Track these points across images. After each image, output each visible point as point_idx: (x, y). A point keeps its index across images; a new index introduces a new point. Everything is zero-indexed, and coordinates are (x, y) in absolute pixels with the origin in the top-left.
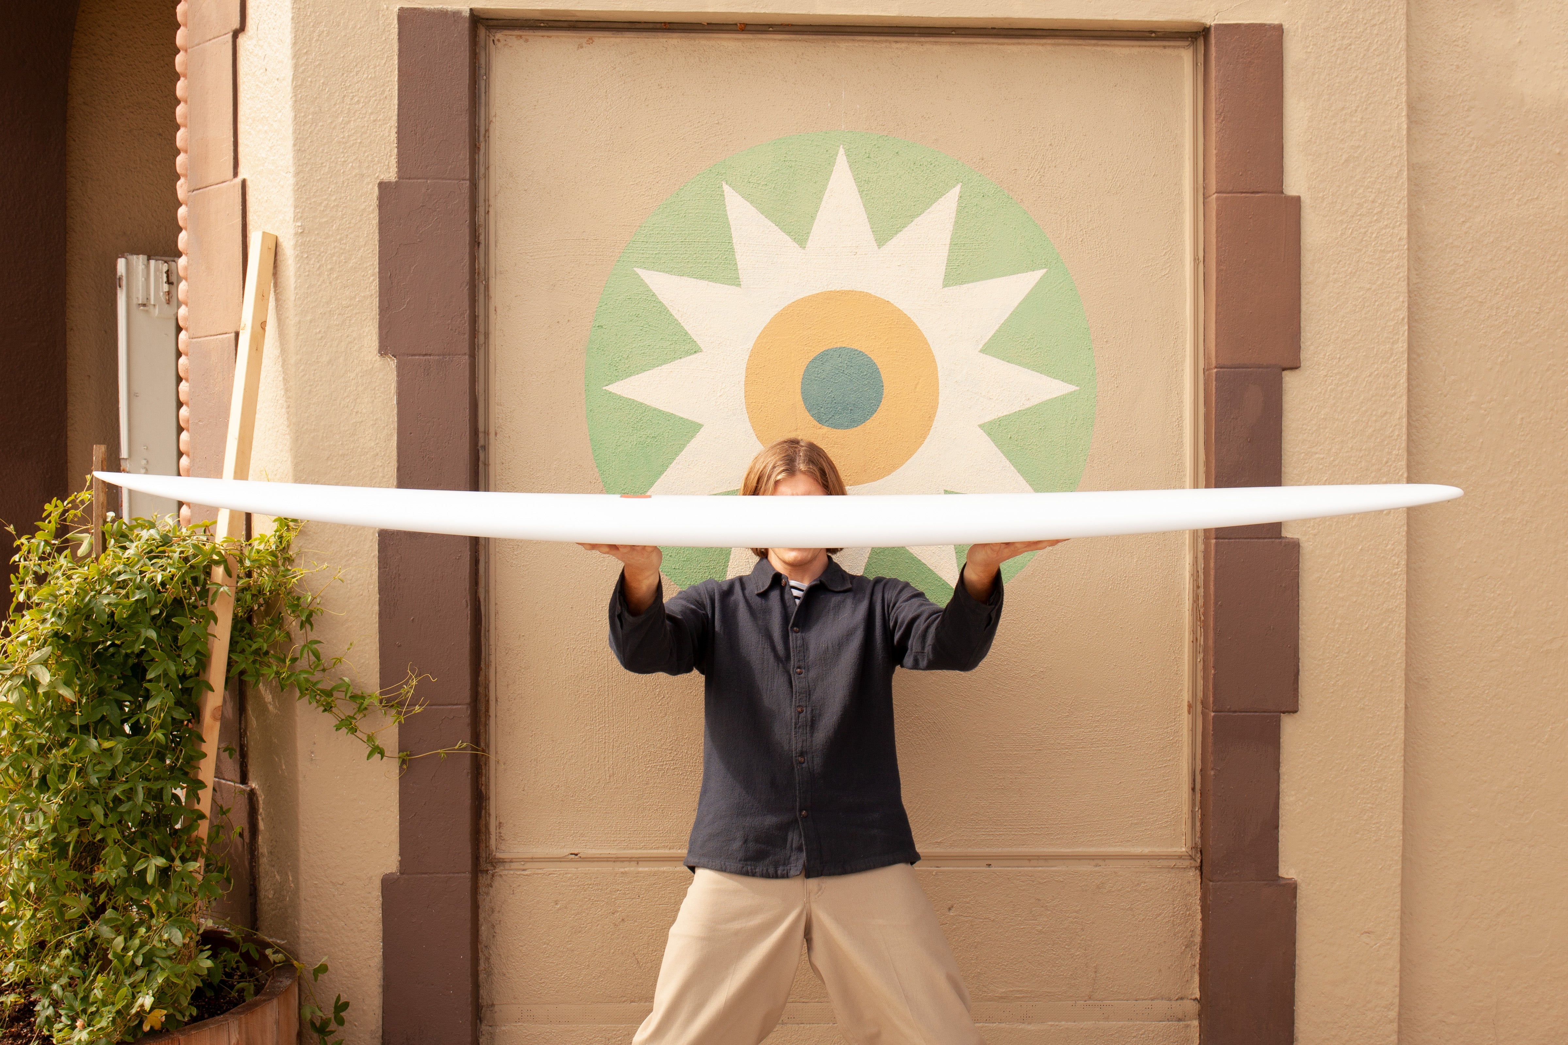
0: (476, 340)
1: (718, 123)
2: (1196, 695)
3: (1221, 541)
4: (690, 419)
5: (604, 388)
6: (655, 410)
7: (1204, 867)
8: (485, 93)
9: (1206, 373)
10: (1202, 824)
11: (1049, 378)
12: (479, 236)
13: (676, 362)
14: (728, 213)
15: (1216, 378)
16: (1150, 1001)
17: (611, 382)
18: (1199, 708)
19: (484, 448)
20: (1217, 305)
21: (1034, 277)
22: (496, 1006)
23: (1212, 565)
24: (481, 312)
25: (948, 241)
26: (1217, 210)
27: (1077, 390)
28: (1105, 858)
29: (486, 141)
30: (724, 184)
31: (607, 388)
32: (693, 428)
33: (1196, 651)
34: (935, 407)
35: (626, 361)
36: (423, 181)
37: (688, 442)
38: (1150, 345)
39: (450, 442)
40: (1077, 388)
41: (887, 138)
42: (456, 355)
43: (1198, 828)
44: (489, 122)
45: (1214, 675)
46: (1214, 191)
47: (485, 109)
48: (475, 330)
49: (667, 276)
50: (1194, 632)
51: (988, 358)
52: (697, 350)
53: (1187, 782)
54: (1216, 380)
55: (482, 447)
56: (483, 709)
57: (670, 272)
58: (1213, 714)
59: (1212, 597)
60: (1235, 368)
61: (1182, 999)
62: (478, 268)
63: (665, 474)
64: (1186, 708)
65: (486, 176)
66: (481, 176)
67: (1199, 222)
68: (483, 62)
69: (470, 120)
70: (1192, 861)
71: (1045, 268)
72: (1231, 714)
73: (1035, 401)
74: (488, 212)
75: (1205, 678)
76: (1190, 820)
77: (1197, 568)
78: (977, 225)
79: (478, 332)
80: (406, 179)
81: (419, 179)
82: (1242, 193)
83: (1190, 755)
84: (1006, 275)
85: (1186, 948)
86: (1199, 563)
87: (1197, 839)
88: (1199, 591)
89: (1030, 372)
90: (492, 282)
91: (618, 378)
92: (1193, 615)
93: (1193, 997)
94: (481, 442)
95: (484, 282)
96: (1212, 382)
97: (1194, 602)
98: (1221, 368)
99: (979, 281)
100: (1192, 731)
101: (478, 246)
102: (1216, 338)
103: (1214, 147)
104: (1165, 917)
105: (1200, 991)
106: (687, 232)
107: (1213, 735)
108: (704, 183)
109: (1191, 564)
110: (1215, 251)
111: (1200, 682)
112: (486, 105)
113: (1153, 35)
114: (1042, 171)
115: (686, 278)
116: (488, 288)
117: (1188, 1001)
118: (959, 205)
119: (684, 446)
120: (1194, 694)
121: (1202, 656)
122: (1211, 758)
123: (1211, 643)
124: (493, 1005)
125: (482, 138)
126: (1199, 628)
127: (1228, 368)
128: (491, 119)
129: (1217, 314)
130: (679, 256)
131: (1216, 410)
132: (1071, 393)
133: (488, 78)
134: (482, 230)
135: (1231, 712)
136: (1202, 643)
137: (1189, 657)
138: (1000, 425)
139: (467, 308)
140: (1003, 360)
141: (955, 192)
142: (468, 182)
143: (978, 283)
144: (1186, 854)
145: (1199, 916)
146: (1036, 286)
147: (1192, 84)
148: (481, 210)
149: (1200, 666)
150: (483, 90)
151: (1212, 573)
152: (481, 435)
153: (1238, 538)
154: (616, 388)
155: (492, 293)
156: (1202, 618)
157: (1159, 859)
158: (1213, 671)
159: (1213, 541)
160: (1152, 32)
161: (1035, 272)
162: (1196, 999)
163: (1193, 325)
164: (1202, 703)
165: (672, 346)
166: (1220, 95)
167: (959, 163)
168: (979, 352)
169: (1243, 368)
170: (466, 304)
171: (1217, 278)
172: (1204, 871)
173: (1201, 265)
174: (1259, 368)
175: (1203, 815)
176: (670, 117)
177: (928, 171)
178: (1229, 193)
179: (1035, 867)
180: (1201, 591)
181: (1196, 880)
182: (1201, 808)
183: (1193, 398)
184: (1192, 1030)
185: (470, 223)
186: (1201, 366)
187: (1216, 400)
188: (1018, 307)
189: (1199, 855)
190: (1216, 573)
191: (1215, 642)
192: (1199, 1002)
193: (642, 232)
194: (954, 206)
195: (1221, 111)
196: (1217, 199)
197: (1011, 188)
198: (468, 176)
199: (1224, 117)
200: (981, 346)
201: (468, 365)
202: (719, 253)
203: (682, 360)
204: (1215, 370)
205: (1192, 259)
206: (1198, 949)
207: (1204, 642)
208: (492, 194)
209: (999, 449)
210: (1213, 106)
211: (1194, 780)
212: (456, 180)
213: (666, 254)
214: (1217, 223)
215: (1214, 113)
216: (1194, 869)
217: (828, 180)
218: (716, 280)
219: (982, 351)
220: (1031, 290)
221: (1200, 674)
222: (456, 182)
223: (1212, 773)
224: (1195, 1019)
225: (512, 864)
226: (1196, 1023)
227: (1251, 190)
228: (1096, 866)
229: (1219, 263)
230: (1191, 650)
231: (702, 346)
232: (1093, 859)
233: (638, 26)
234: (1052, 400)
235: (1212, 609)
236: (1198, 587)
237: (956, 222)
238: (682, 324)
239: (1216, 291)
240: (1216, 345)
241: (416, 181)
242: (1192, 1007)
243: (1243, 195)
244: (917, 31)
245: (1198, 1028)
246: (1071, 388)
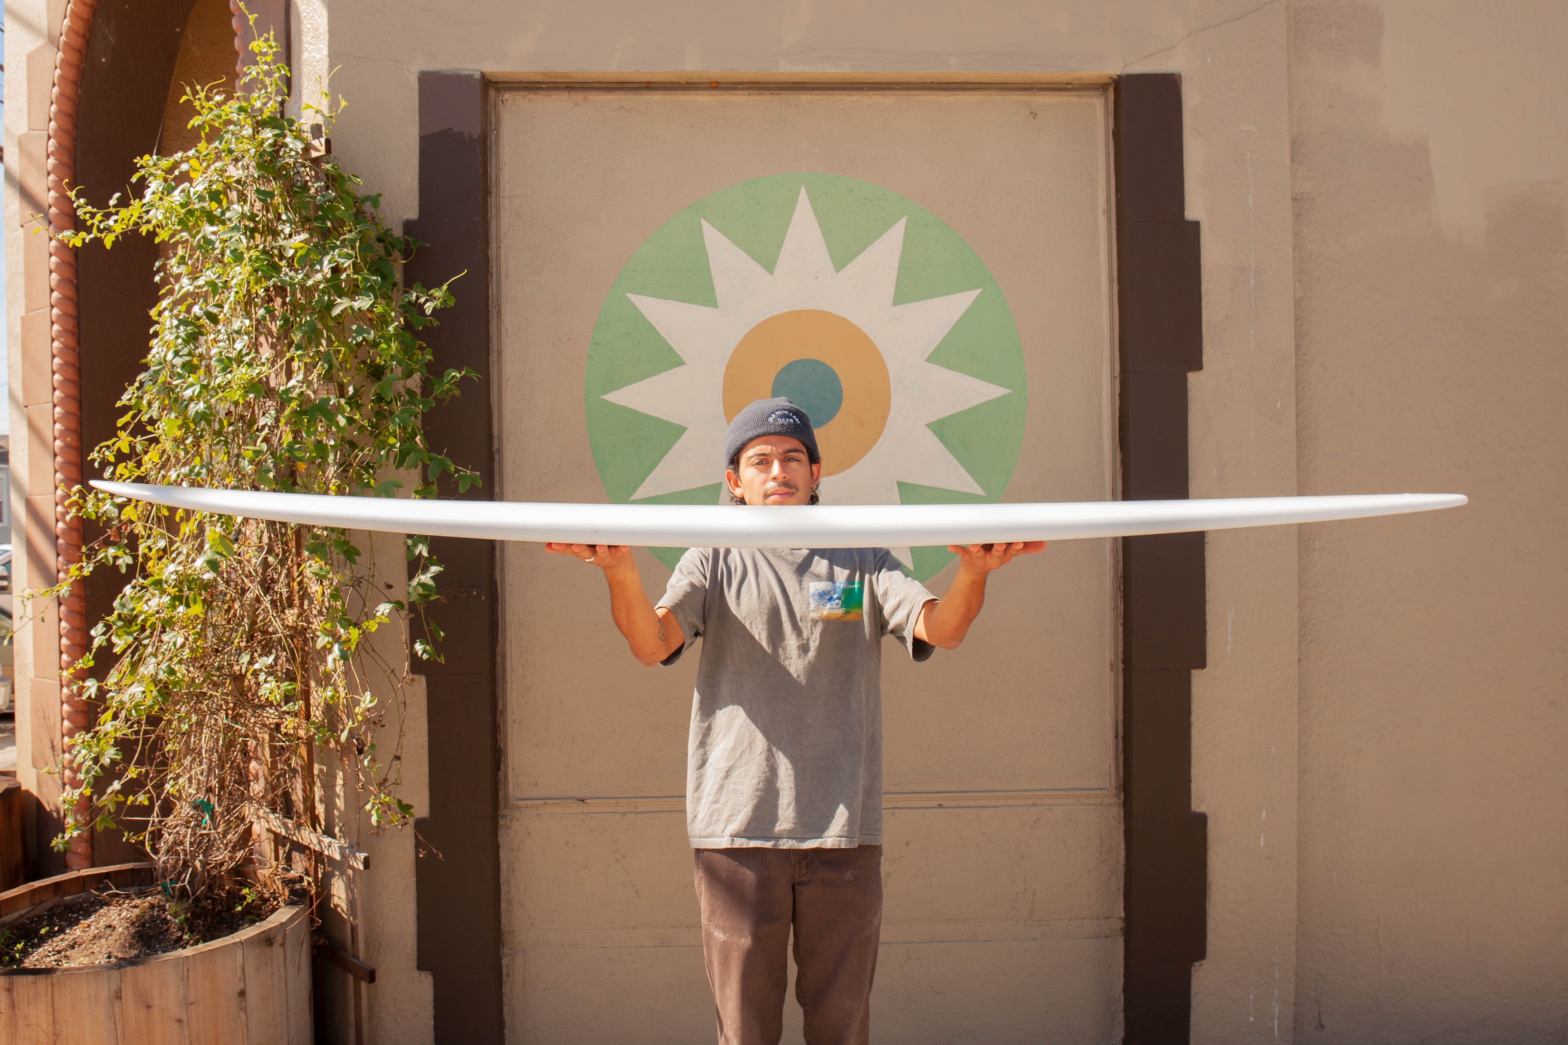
0: (490, 357)
4: (676, 423)
5: (601, 397)
6: (645, 415)
7: (1126, 804)
8: (496, 145)
10: (1124, 766)
11: (986, 383)
12: (491, 268)
13: (663, 374)
14: (706, 244)
16: (1081, 921)
17: (607, 392)
18: (1121, 666)
19: (499, 450)
21: (971, 296)
22: (516, 932)
24: (494, 333)
25: (897, 266)
27: (1010, 393)
29: (496, 186)
30: (702, 219)
31: (603, 397)
32: (678, 431)
33: (1117, 617)
34: (887, 409)
35: (620, 374)
37: (674, 443)
40: (1010, 391)
41: (842, 177)
43: (1121, 770)
44: (499, 170)
47: (496, 159)
48: (489, 349)
49: (654, 299)
50: (1114, 600)
51: (933, 366)
52: (681, 364)
53: (1111, 731)
55: (496, 449)
56: (501, 677)
57: (657, 297)
61: (1108, 918)
62: (491, 296)
63: (655, 470)
64: (1109, 667)
65: (497, 216)
66: (493, 216)
67: (1113, 246)
68: (493, 118)
69: (483, 168)
70: (1116, 799)
71: (981, 287)
73: (974, 403)
74: (499, 247)
75: (1125, 640)
76: (1114, 763)
78: (922, 251)
79: (492, 350)
80: (427, 217)
83: (1113, 707)
84: (947, 294)
85: (1112, 874)
86: (1118, 541)
87: (1120, 780)
88: (1119, 565)
89: (969, 378)
90: (503, 307)
91: (613, 389)
93: (1119, 916)
94: (496, 446)
95: (497, 308)
97: (1114, 574)
99: (924, 300)
100: (1114, 686)
101: (491, 276)
104: (1093, 848)
105: (1124, 911)
106: (671, 262)
108: (685, 219)
111: (1121, 644)
112: (495, 155)
113: (1070, 86)
115: (670, 301)
116: (500, 313)
117: (1114, 920)
118: (905, 235)
119: (671, 446)
120: (1116, 655)
121: (1122, 620)
124: (513, 931)
125: (493, 184)
126: (1119, 596)
128: (500, 167)
130: (664, 282)
132: (1005, 396)
133: (498, 133)
134: (494, 263)
136: (1122, 609)
137: (1110, 622)
138: (945, 425)
140: (946, 367)
141: (903, 222)
143: (923, 302)
144: (1111, 793)
145: (1123, 846)
146: (973, 303)
148: (493, 246)
149: (1121, 630)
150: (494, 143)
152: (496, 440)
154: (611, 397)
155: (503, 317)
160: (1068, 84)
161: (973, 291)
162: (1121, 918)
163: (1108, 335)
164: (1123, 662)
165: (660, 360)
167: (905, 199)
168: (925, 361)
172: (1127, 807)
173: (1115, 284)
175: (1125, 759)
177: (878, 206)
180: (1121, 565)
181: (1119, 815)
182: (1123, 752)
183: (1110, 398)
184: (1118, 945)
185: (484, 257)
186: (1117, 370)
188: (958, 322)
189: (1122, 793)
192: (1123, 921)
193: (633, 263)
194: (901, 236)
197: (950, 219)
200: (926, 356)
202: (699, 279)
203: (668, 372)
205: (1107, 278)
206: (1123, 875)
207: (1124, 609)
208: (502, 232)
209: (945, 446)
211: (1117, 729)
213: (653, 281)
216: (1117, 806)
217: (791, 214)
218: (696, 303)
219: (928, 361)
220: (970, 307)
221: (1120, 637)
224: (1121, 935)
226: (1121, 939)
228: (1033, 804)
230: (1113, 616)
231: (685, 360)
233: (626, 85)
234: (989, 402)
236: (1118, 562)
237: (903, 250)
238: (668, 341)
242: (1118, 926)
244: (867, 86)
245: (1123, 943)
246: (1006, 391)
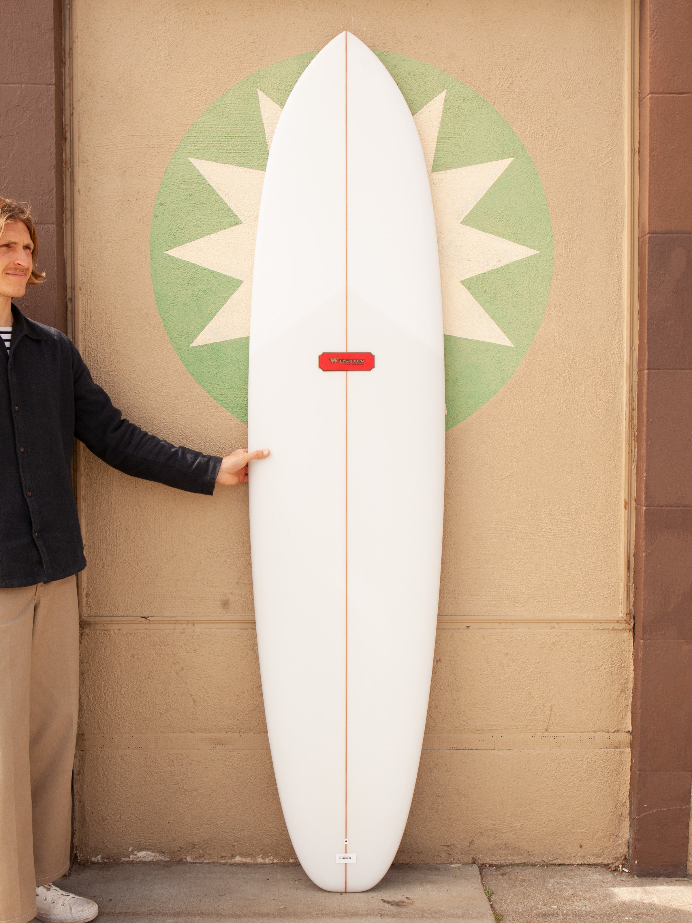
0: (64, 215)
1: (254, 42)
2: (631, 495)
3: (652, 371)
4: (233, 276)
5: (165, 253)
6: (205, 269)
7: (636, 629)
8: (69, 19)
9: (641, 240)
10: (635, 595)
11: (516, 244)
12: (65, 133)
13: (222, 231)
14: (262, 114)
15: (649, 241)
16: (593, 733)
17: (170, 248)
18: (634, 504)
19: (71, 300)
20: (650, 184)
21: (504, 164)
22: (86, 735)
23: (645, 390)
24: (67, 192)
25: (436, 136)
26: (650, 107)
27: (538, 254)
28: (559, 622)
29: (70, 57)
30: (258, 90)
31: (167, 252)
32: (234, 284)
33: (631, 460)
35: (183, 231)
36: (18, 85)
37: (231, 294)
38: (595, 218)
39: (42, 293)
40: (538, 252)
41: (388, 53)
42: (46, 224)
43: (632, 599)
44: (72, 42)
45: (646, 477)
46: (648, 92)
47: (69, 32)
48: (63, 207)
49: (214, 163)
50: (630, 445)
51: (468, 228)
52: (238, 223)
53: (623, 563)
54: (649, 243)
55: (69, 299)
57: (216, 161)
58: (644, 508)
59: (645, 416)
60: (664, 234)
61: (618, 731)
62: (66, 159)
63: (213, 320)
64: (623, 504)
65: (71, 86)
66: (67, 85)
67: (635, 120)
69: (55, 38)
70: (627, 625)
71: (513, 157)
72: (659, 508)
73: (504, 263)
74: (73, 113)
75: (638, 481)
76: (625, 593)
77: (632, 395)
78: (459, 122)
79: (66, 209)
80: (5, 84)
81: (15, 84)
82: (671, 93)
83: (626, 541)
84: (482, 163)
85: (621, 692)
86: (634, 391)
87: (631, 608)
88: (634, 413)
89: (500, 239)
90: (76, 169)
91: (175, 245)
92: (629, 431)
93: (626, 730)
94: (69, 296)
95: (70, 170)
96: (645, 246)
97: (630, 421)
98: (653, 233)
99: (460, 167)
100: (628, 522)
101: (65, 141)
102: (649, 210)
103: (648, 57)
104: (605, 668)
105: (632, 725)
106: (230, 129)
107: (645, 524)
108: (242, 90)
109: (628, 391)
110: (648, 140)
111: (634, 484)
112: (70, 29)
114: (511, 80)
115: (229, 165)
116: (73, 174)
117: (623, 733)
118: (445, 107)
119: (228, 298)
121: (636, 464)
122: (643, 543)
123: (643, 452)
125: (67, 56)
126: (633, 442)
127: (658, 234)
128: (74, 40)
129: (650, 190)
130: (223, 148)
131: (649, 267)
132: (533, 256)
133: (71, 7)
134: (68, 129)
135: (659, 506)
136: (636, 454)
137: (625, 464)
138: (477, 281)
139: (55, 187)
140: (480, 230)
141: (443, 95)
142: (54, 87)
143: (460, 169)
144: (623, 619)
145: (632, 667)
146: (505, 171)
147: (630, 8)
148: (67, 113)
149: (634, 471)
150: (67, 17)
151: (645, 397)
152: (69, 290)
153: (666, 369)
154: (174, 253)
155: (76, 178)
156: (636, 434)
157: (601, 623)
158: (645, 475)
159: (646, 371)
161: (505, 160)
162: (629, 732)
163: (630, 202)
164: (636, 501)
165: (218, 219)
166: (653, 15)
167: (445, 73)
168: (461, 223)
169: (670, 233)
170: (53, 184)
171: (650, 162)
172: (636, 632)
173: (637, 155)
174: (684, 233)
175: (636, 589)
176: (216, 37)
177: (420, 80)
178: (660, 94)
179: (504, 629)
180: (635, 413)
181: (630, 639)
182: (634, 583)
183: (630, 260)
184: (626, 755)
185: (56, 119)
186: (637, 235)
187: (649, 259)
188: (491, 188)
189: (632, 620)
190: (648, 396)
191: (647, 451)
192: (631, 734)
193: (195, 129)
194: (441, 107)
195: (654, 27)
196: (651, 98)
197: (486, 93)
198: (54, 82)
199: (657, 33)
200: (462, 219)
201: (55, 232)
202: (255, 145)
203: (226, 230)
204: (648, 235)
205: (630, 150)
206: (631, 693)
207: (638, 453)
208: (75, 99)
209: (476, 300)
210: (648, 24)
211: (629, 562)
212: (45, 84)
213: (213, 146)
214: (650, 117)
215: (649, 30)
216: (628, 631)
218: (252, 167)
219: (462, 223)
220: (502, 174)
221: (634, 478)
222: (45, 86)
223: (644, 554)
224: (628, 747)
225: (96, 625)
226: (628, 750)
227: (678, 92)
228: (552, 628)
229: (651, 150)
230: (628, 459)
231: (242, 219)
232: (549, 623)
234: (518, 262)
235: (645, 425)
236: (633, 410)
237: (442, 121)
238: (226, 202)
239: (650, 172)
240: (649, 216)
241: (12, 85)
242: (626, 738)
243: (671, 95)
245: (630, 754)
246: (534, 252)
